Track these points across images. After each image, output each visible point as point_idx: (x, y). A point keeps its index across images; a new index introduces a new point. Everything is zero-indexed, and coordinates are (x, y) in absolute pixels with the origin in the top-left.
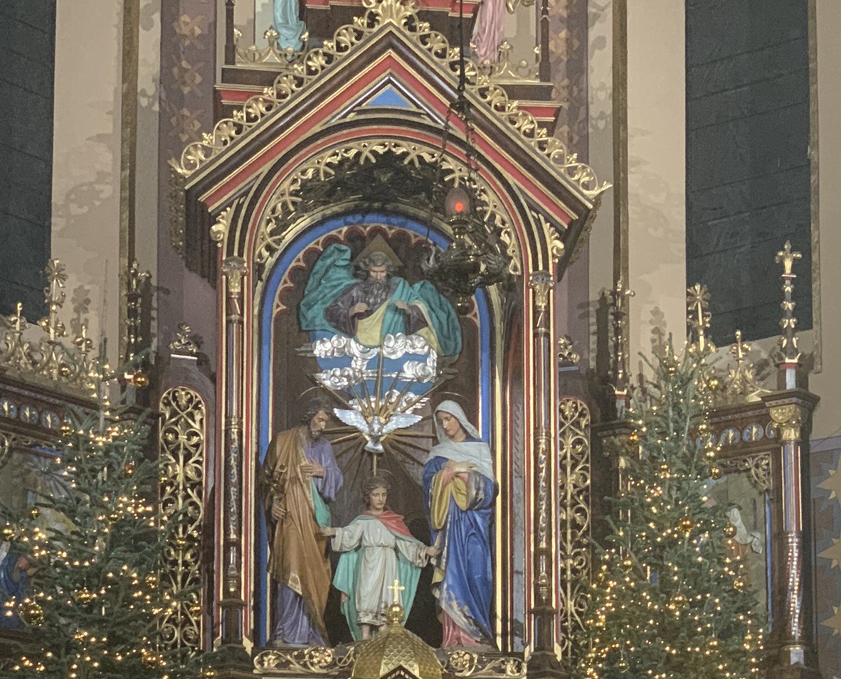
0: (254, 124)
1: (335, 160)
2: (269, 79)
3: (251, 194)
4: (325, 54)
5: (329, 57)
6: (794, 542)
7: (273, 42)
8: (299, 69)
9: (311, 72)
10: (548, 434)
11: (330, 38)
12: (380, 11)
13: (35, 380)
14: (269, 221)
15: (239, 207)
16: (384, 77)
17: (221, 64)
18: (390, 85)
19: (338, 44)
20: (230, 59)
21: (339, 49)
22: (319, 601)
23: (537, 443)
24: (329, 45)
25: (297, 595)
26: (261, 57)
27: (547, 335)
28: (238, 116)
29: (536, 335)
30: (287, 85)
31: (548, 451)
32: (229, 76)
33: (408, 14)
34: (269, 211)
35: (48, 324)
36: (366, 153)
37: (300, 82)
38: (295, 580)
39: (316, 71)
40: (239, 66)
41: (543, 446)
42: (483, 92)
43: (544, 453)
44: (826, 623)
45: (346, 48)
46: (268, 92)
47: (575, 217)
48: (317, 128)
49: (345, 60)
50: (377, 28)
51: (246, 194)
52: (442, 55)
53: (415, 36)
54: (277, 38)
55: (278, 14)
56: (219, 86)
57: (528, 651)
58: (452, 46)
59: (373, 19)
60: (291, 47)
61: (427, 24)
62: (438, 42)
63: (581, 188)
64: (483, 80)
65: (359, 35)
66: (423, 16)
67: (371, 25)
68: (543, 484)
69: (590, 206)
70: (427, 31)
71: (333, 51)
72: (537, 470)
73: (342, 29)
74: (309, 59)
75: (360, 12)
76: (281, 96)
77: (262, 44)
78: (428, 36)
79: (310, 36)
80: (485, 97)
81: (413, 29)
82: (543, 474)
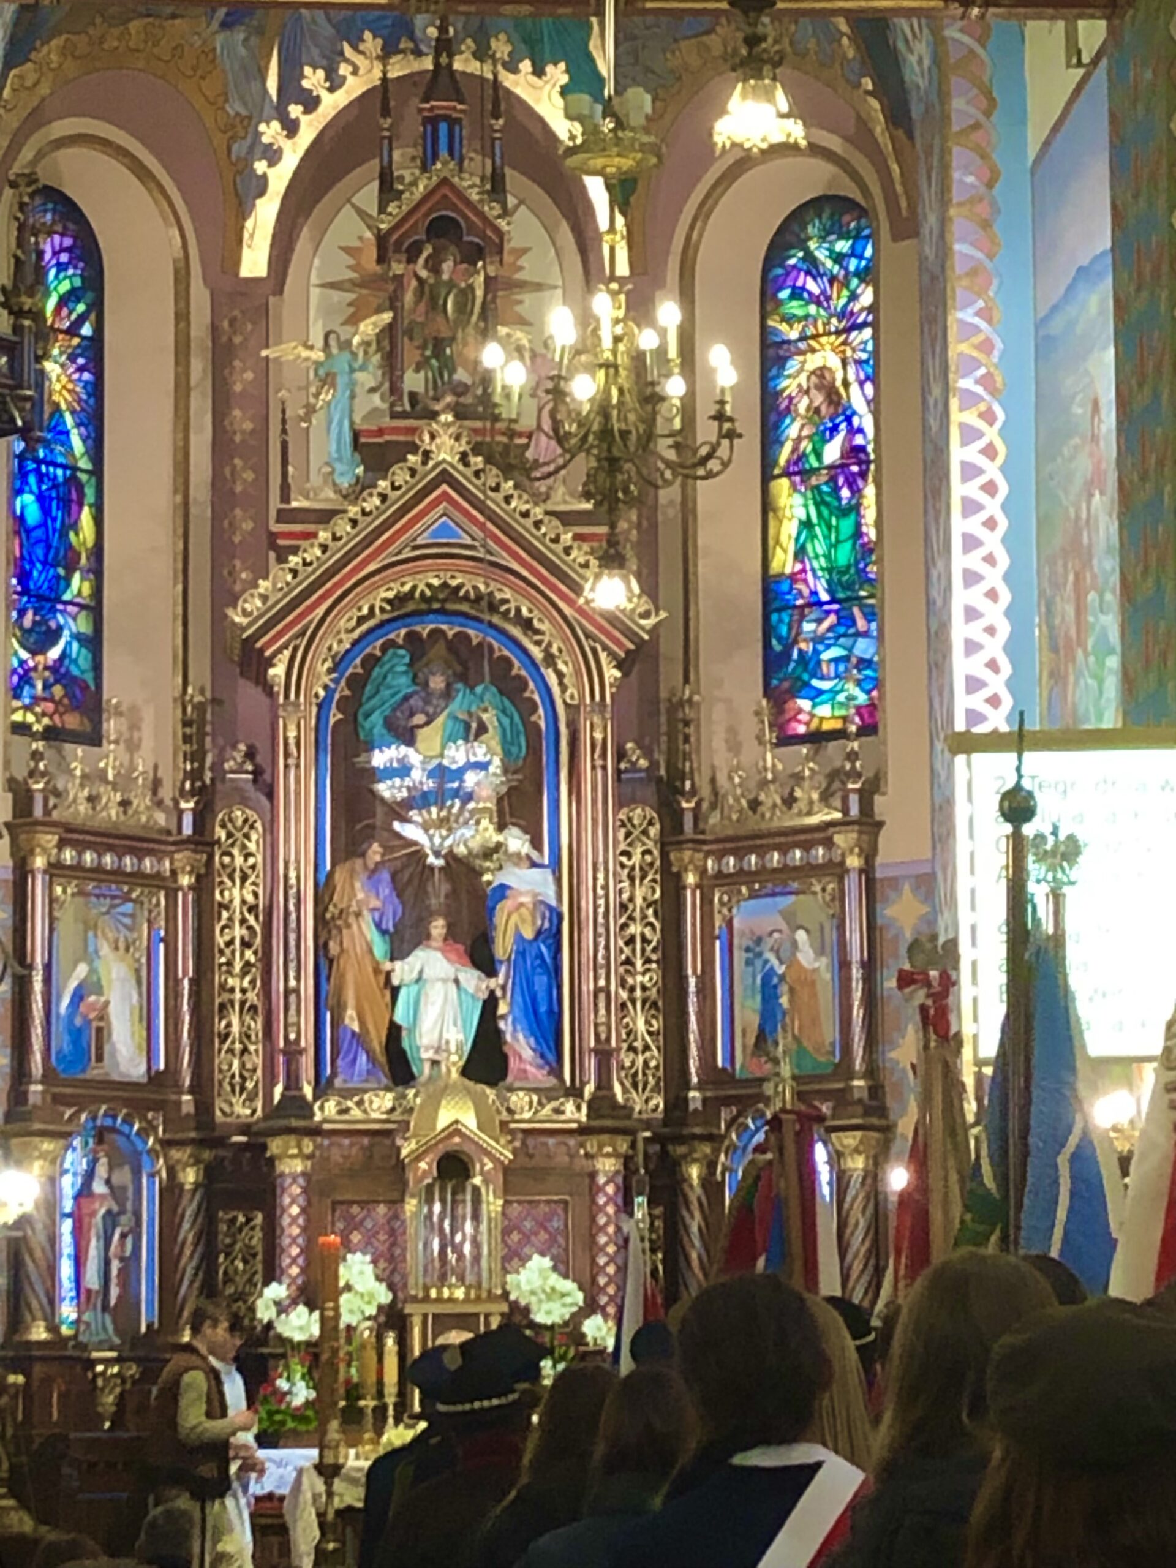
0: (310, 569)
1: (390, 595)
2: (326, 517)
3: (309, 633)
4: (380, 495)
5: (384, 497)
6: (856, 973)
7: (329, 478)
8: (353, 511)
9: (364, 513)
10: (606, 870)
11: (385, 478)
12: (434, 448)
13: (95, 824)
14: (325, 661)
15: (296, 649)
16: (440, 509)
17: (275, 503)
18: (444, 519)
19: (392, 484)
20: (285, 498)
21: (394, 488)
22: (377, 1039)
23: (595, 879)
24: (383, 484)
25: (353, 1033)
26: (316, 494)
27: (604, 768)
28: (294, 560)
29: (593, 768)
30: (343, 527)
31: (606, 887)
32: (285, 516)
33: (462, 449)
34: (325, 650)
35: (107, 764)
36: (421, 587)
37: (354, 522)
38: (352, 1018)
39: (371, 512)
40: (294, 504)
41: (601, 881)
42: (537, 524)
43: (603, 888)
44: (892, 1055)
45: (399, 488)
46: (324, 536)
47: (632, 647)
48: (372, 567)
49: (398, 499)
50: (431, 463)
51: (302, 634)
52: (496, 489)
53: (469, 472)
54: (332, 473)
55: (334, 447)
56: (275, 528)
57: (589, 1089)
58: (506, 480)
59: (427, 455)
60: (345, 482)
61: (480, 459)
62: (493, 476)
63: (637, 619)
64: (538, 512)
65: (413, 472)
66: (477, 450)
67: (424, 463)
68: (601, 920)
69: (646, 637)
70: (481, 466)
71: (389, 491)
72: (596, 907)
73: (395, 468)
74: (364, 500)
75: (414, 448)
76: (335, 538)
77: (315, 480)
78: (483, 470)
79: (365, 471)
80: (538, 528)
81: (467, 464)
82: (601, 910)
